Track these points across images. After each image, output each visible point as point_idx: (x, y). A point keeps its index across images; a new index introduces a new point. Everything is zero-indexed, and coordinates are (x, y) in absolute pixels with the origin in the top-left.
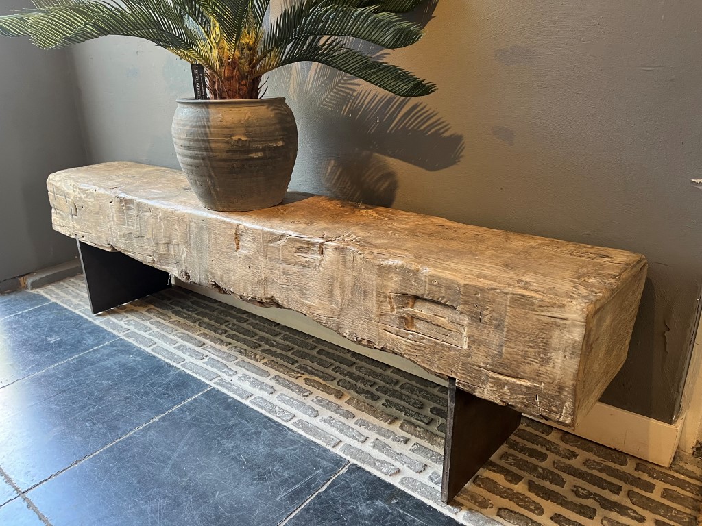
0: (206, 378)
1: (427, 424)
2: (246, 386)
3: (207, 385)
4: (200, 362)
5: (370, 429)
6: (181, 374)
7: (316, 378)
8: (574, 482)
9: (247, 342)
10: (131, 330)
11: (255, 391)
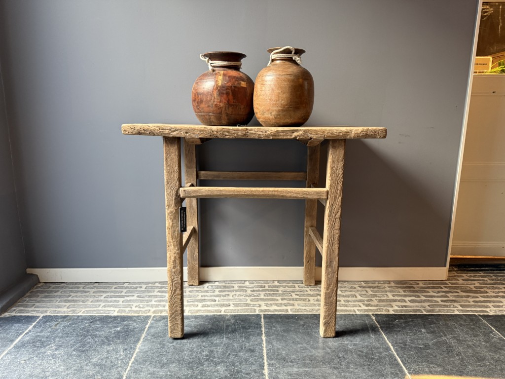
0: (251, 312)
1: (367, 292)
3: (258, 315)
4: (231, 307)
5: (354, 302)
6: (235, 316)
7: (298, 293)
8: (430, 290)
9: (236, 291)
10: (153, 310)
11: (285, 308)
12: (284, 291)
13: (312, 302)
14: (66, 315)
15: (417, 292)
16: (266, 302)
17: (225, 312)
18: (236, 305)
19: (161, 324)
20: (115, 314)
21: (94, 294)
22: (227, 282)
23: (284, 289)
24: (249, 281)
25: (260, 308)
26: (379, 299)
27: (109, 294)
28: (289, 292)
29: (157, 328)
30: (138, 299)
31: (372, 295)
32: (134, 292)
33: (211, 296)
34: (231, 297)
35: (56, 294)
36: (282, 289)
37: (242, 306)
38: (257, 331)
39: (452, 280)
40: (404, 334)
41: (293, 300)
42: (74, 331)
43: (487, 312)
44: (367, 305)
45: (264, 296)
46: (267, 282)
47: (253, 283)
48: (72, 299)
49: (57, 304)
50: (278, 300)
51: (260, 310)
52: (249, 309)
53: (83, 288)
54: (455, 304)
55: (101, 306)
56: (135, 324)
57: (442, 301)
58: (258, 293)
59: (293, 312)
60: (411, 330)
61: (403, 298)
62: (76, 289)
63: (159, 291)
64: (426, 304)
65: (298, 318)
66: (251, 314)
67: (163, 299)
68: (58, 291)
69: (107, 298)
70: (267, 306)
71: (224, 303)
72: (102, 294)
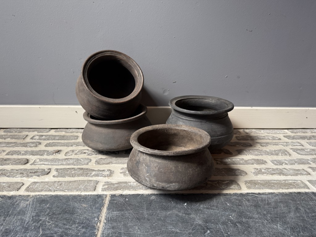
17: (27, 189)
18: (61, 173)
25: (109, 180)
31: (313, 150)
33: (26, 153)
34: (61, 156)
37: (73, 176)
52: (84, 181)
71: (43, 167)
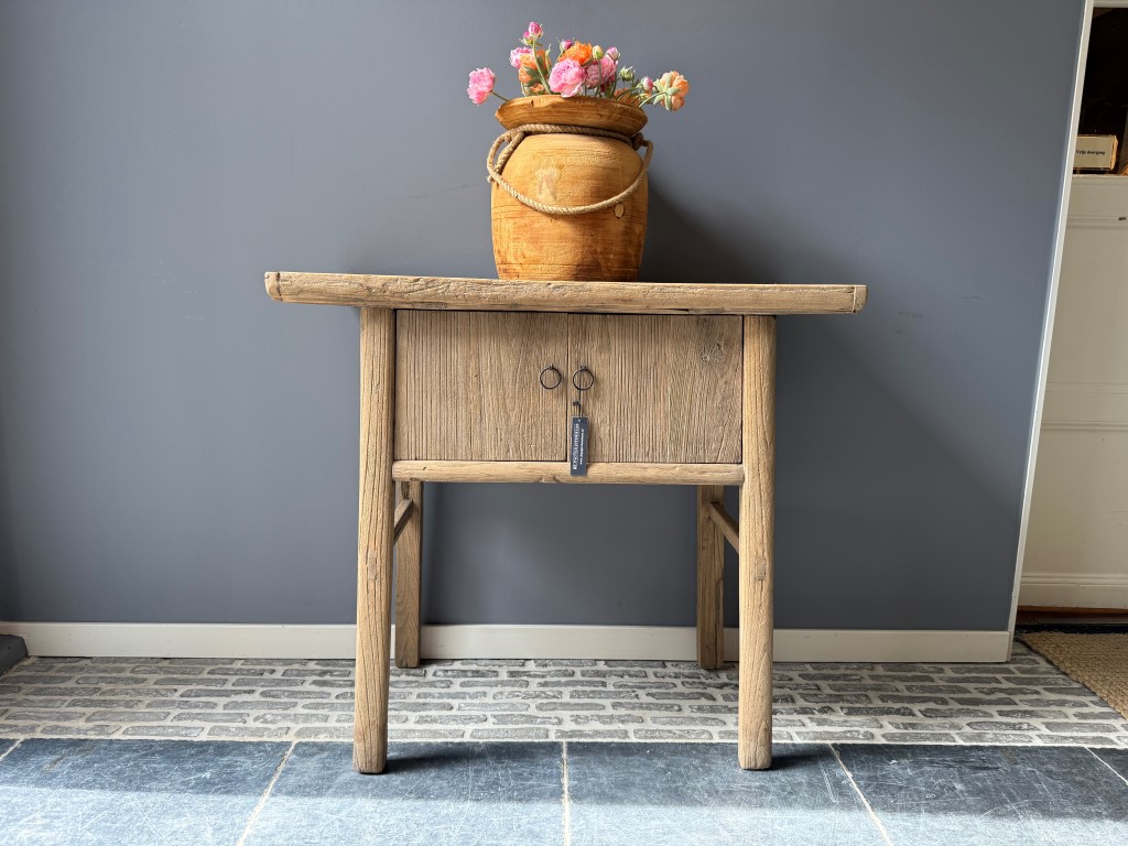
0: (538, 737)
1: (819, 689)
2: (598, 726)
3: (554, 743)
4: (489, 725)
5: (788, 714)
7: (654, 691)
8: (970, 686)
9: (503, 683)
10: (296, 727)
11: (622, 727)
12: (620, 686)
13: (687, 712)
14: (82, 737)
15: (939, 690)
16: (575, 713)
17: (472, 736)
18: (501, 719)
19: (312, 765)
20: (204, 737)
21: (156, 687)
22: (483, 662)
23: (620, 679)
24: (535, 660)
25: (560, 728)
26: (849, 708)
27: (193, 687)
28: (632, 687)
29: (302, 774)
30: (262, 699)
31: (831, 695)
32: (255, 682)
33: (441, 696)
34: (489, 700)
35: (62, 685)
36: (614, 679)
37: (516, 723)
38: (552, 786)
39: (1021, 662)
40: (911, 796)
41: (641, 707)
42: (94, 780)
43: (1112, 742)
44: (821, 723)
45: (572, 697)
46: (579, 662)
47: (546, 666)
48: (102, 698)
49: (63, 709)
50: (604, 707)
51: (558, 731)
52: (532, 729)
53: (132, 672)
54: (1035, 722)
55: (171, 717)
56: (249, 761)
57: (1001, 713)
58: (555, 689)
59: (640, 738)
60: (929, 785)
61: (906, 705)
62: (114, 675)
63: (315, 682)
64: (963, 721)
65: (653, 753)
66: (536, 741)
67: (325, 701)
68: (70, 678)
69: (188, 696)
70: (577, 723)
71: (473, 713)
72: (175, 687)
